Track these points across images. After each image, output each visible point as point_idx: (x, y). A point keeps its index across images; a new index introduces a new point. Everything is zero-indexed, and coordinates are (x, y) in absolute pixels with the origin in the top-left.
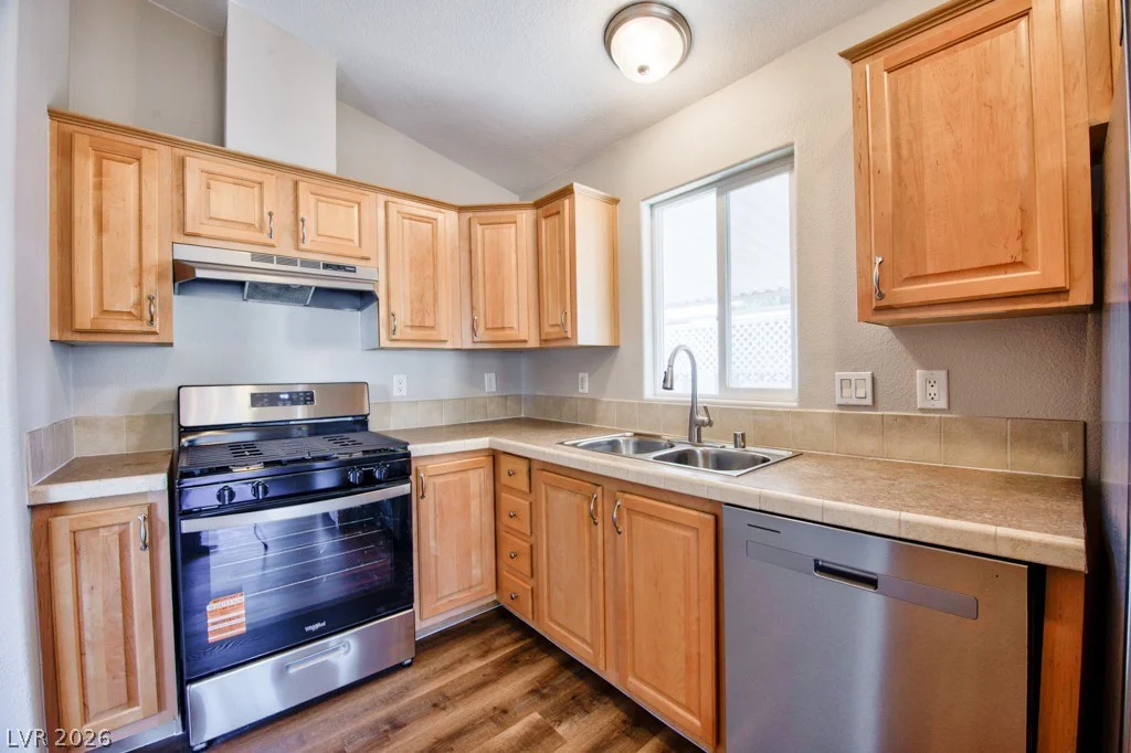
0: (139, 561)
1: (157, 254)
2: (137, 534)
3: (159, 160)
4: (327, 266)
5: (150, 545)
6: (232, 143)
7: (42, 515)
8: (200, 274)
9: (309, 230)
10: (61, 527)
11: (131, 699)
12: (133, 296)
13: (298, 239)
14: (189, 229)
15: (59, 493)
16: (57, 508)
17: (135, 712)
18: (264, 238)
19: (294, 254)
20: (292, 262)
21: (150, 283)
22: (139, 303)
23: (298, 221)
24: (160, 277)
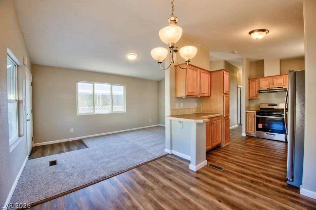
0: (253, 118)
1: (257, 90)
2: (253, 116)
3: (257, 80)
4: (278, 88)
5: (254, 117)
6: (265, 76)
7: (247, 113)
8: (260, 92)
9: (275, 84)
10: (248, 114)
11: (252, 131)
12: (255, 94)
13: (273, 85)
14: (260, 87)
15: (248, 111)
16: (248, 113)
17: (251, 131)
18: (269, 86)
19: (273, 87)
20: (273, 88)
21: (256, 93)
22: (255, 95)
23: (273, 83)
24: (257, 92)
